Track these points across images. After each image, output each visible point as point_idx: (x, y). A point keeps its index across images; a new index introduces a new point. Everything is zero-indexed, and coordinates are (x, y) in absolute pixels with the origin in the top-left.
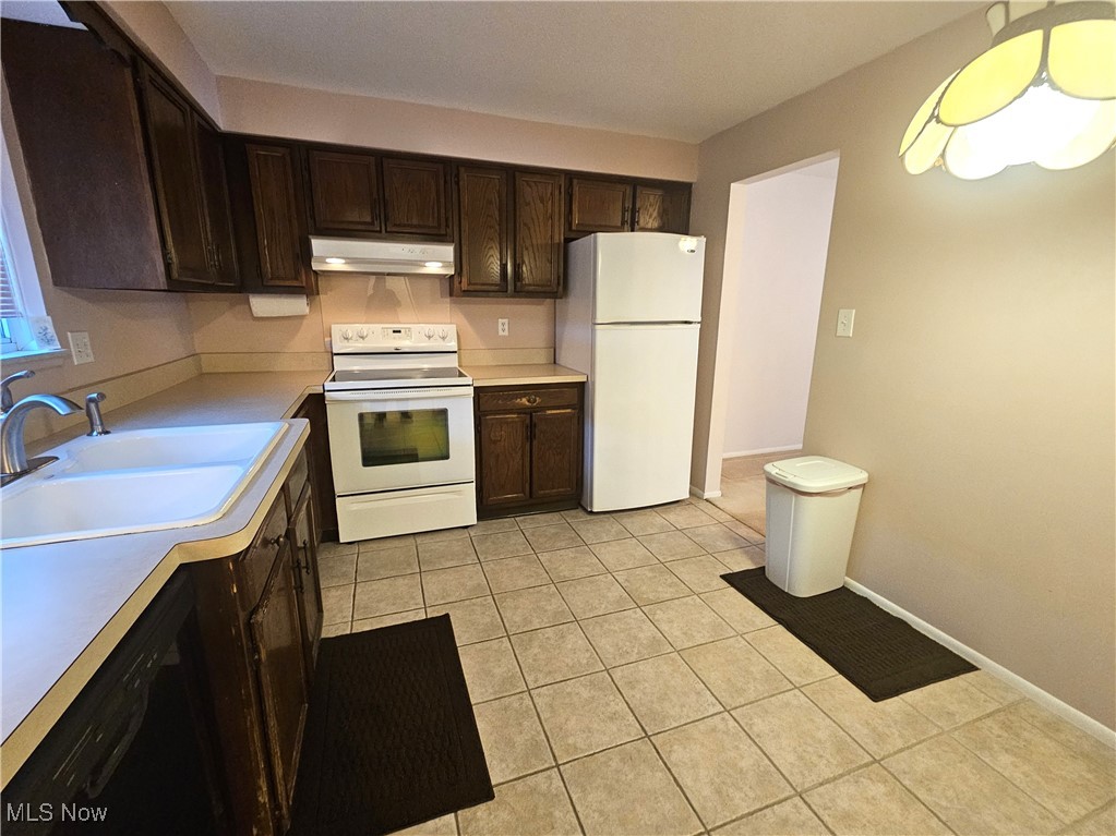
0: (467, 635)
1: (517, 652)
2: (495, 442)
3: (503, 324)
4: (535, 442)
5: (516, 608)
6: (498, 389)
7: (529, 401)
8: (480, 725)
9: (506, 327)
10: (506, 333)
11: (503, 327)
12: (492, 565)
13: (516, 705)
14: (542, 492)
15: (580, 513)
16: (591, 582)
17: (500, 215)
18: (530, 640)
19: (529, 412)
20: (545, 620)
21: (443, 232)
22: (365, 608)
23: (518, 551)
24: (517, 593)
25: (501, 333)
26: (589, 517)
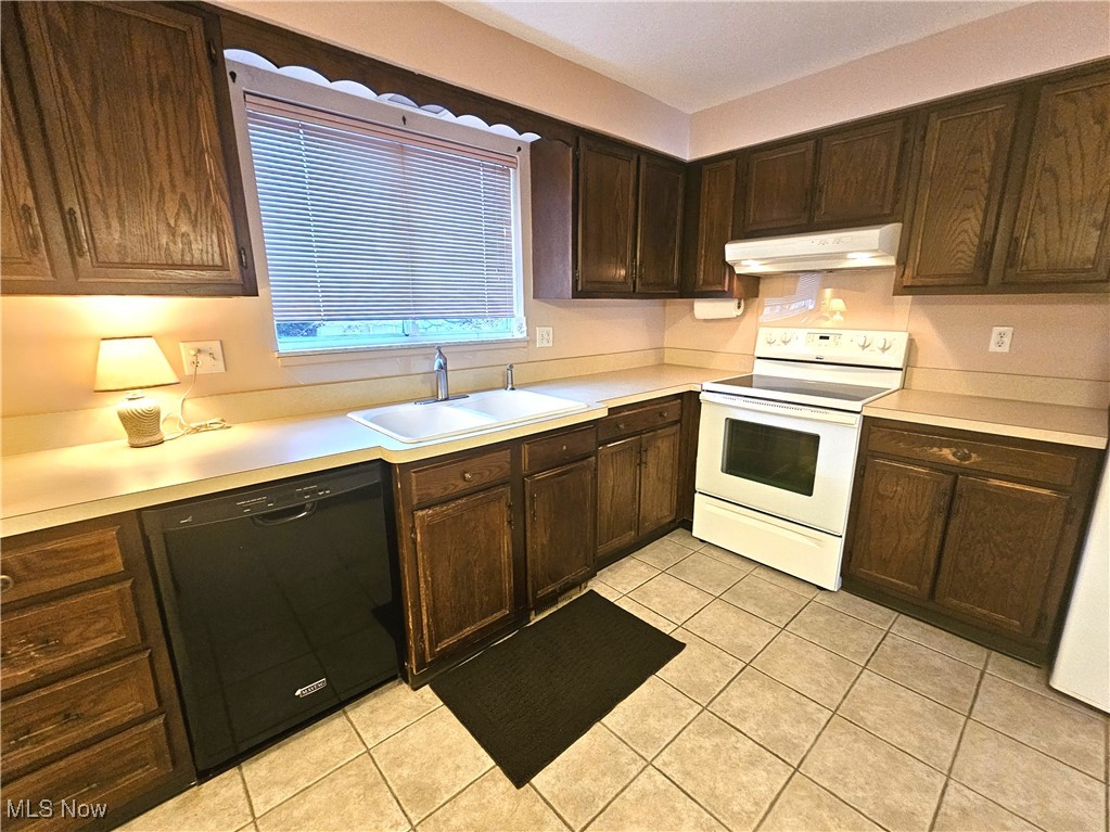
0: (675, 674)
1: (690, 727)
2: (882, 497)
3: (1001, 335)
4: (955, 522)
5: (751, 695)
6: (908, 427)
7: (954, 455)
8: (583, 741)
9: (1007, 340)
10: (1005, 349)
11: (1000, 340)
12: (791, 641)
13: (623, 760)
14: (955, 602)
15: (1032, 674)
16: (891, 757)
17: (993, 168)
18: (717, 732)
19: (953, 473)
20: (760, 733)
21: (887, 211)
22: (645, 593)
23: (845, 649)
24: (774, 683)
25: (993, 347)
26: (1040, 691)
